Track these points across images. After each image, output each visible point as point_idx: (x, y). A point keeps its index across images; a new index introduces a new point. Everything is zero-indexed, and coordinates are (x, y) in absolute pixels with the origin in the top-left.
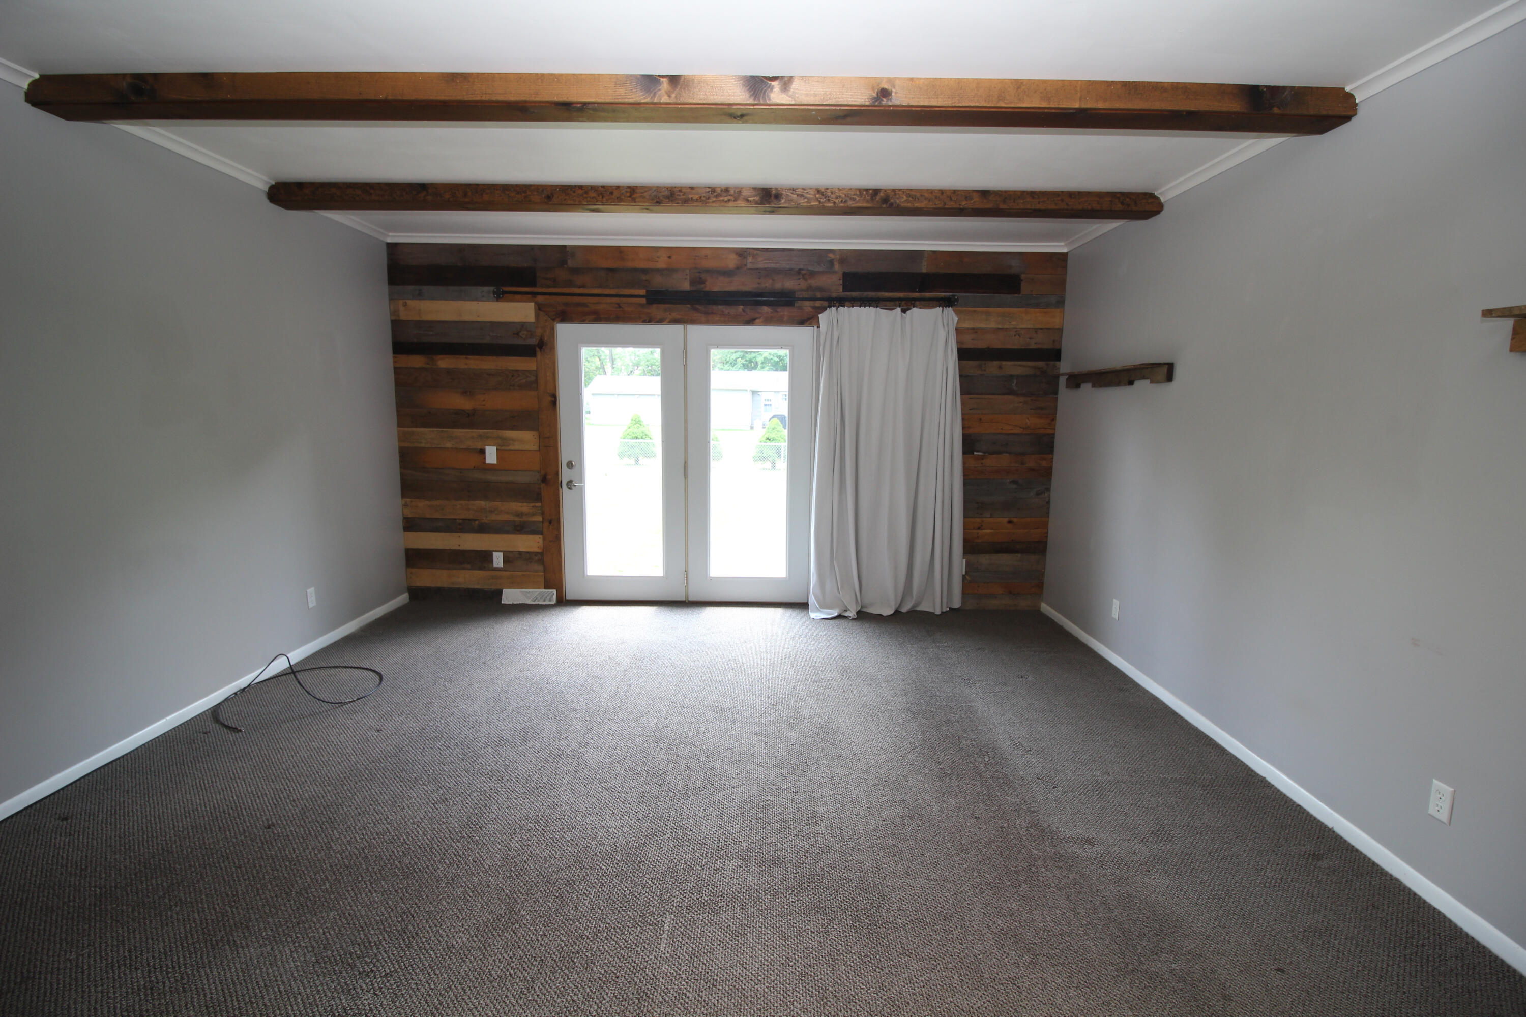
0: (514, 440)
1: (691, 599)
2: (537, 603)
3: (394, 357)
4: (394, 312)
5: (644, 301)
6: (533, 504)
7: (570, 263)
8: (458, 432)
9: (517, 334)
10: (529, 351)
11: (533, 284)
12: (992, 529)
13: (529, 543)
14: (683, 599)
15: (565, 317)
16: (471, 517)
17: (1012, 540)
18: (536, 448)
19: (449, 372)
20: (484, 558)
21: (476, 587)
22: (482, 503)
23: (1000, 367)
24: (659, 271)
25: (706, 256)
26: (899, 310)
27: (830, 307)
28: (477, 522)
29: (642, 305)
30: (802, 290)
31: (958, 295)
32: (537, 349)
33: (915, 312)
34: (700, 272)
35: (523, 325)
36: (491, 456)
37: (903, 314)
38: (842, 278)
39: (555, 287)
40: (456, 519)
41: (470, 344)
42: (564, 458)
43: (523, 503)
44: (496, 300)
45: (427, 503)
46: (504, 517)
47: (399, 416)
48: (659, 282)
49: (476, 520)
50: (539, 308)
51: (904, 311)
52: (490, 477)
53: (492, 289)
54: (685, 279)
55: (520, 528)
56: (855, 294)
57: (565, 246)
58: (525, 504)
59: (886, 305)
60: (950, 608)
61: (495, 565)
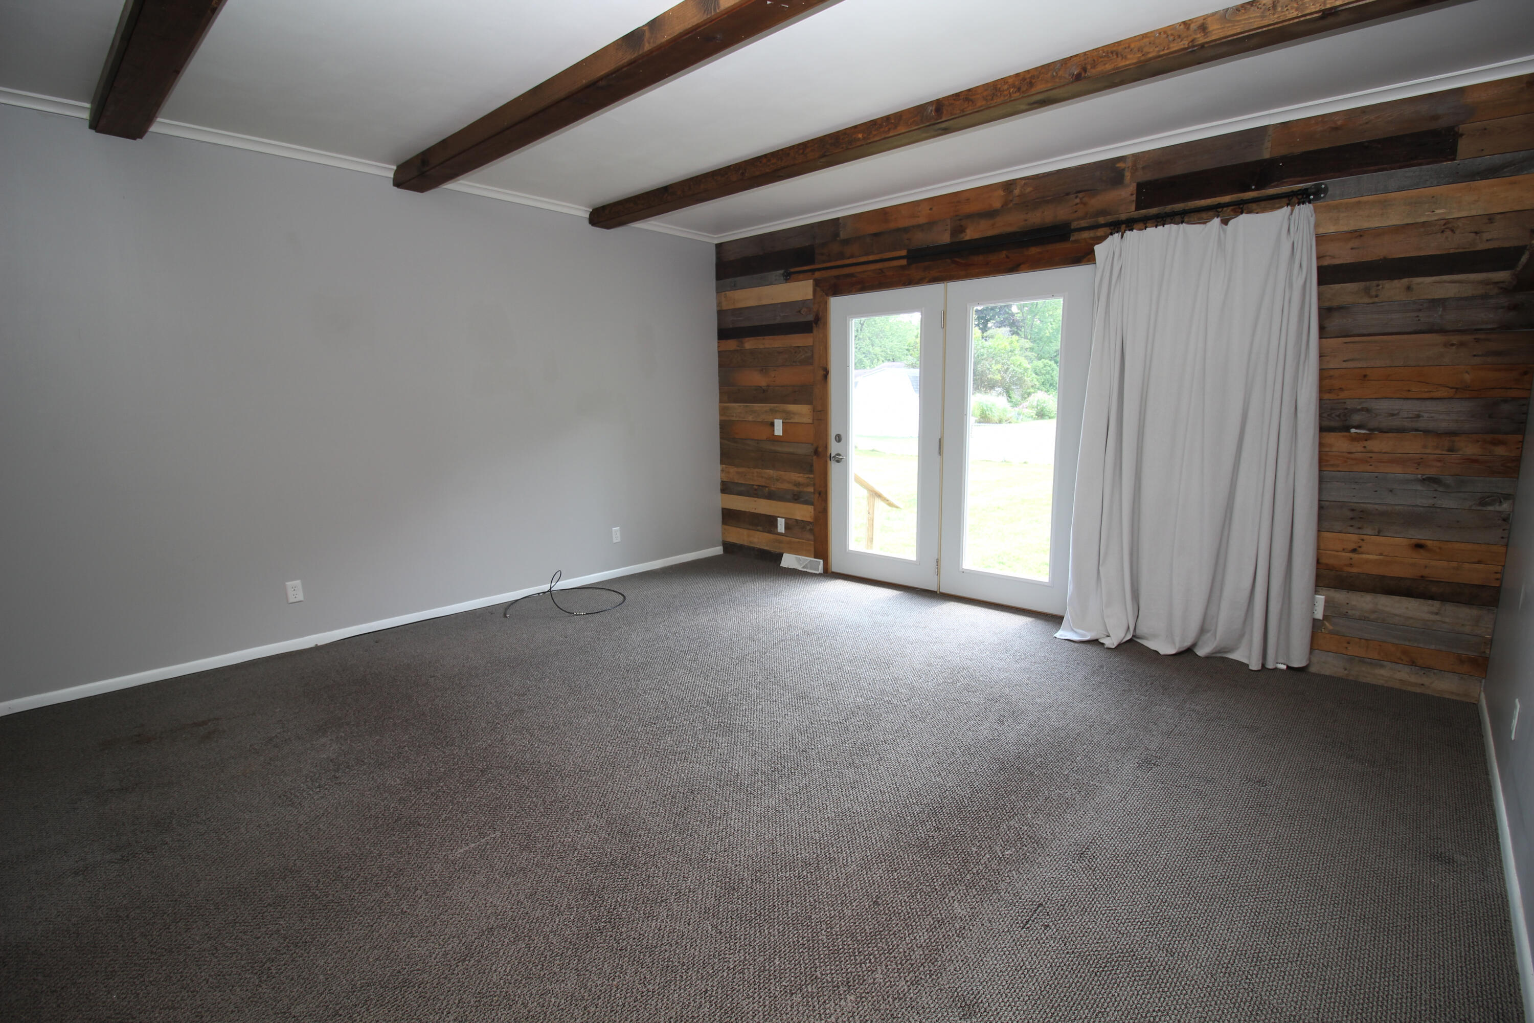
0: (794, 414)
1: (942, 590)
2: (806, 570)
3: (718, 343)
4: (719, 304)
5: (904, 262)
6: (808, 475)
7: (843, 235)
8: (757, 406)
9: (800, 312)
10: (806, 327)
11: (811, 261)
12: (1381, 554)
13: (803, 512)
14: (935, 589)
15: (837, 290)
16: (763, 484)
17: (1422, 577)
18: (810, 421)
19: (752, 352)
20: (769, 522)
21: (766, 548)
22: (771, 472)
23: (1409, 288)
24: (919, 227)
25: (968, 200)
26: (1216, 221)
27: (1112, 234)
28: (767, 489)
29: (902, 267)
30: (1078, 219)
31: (1324, 183)
32: (814, 325)
33: (1244, 220)
34: (960, 220)
35: (804, 302)
36: (778, 430)
37: (1224, 226)
38: (1135, 192)
39: (830, 261)
40: (753, 485)
41: (766, 326)
42: (833, 431)
43: (800, 473)
44: (785, 281)
45: (736, 469)
46: (786, 486)
47: (721, 393)
48: (922, 239)
49: (766, 487)
50: (817, 284)
51: (1225, 222)
52: (778, 448)
53: (782, 272)
54: (946, 230)
55: (796, 498)
56: (1153, 211)
57: (838, 219)
58: (801, 475)
59: (1199, 219)
60: (1288, 667)
61: (779, 531)
